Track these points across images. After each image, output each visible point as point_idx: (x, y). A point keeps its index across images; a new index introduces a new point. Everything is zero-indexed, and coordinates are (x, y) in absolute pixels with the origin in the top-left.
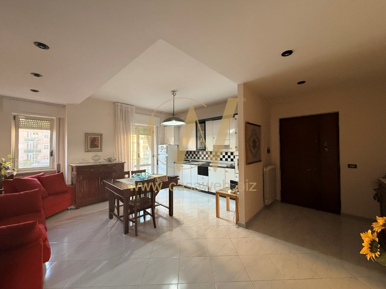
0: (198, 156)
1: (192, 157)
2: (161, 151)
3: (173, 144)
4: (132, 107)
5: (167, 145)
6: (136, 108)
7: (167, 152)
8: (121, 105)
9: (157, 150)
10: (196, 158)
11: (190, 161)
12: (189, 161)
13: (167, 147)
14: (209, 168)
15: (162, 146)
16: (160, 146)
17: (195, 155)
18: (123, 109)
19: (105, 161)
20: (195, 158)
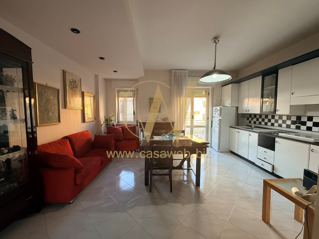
0: (265, 121)
1: (257, 122)
2: (215, 114)
3: (230, 106)
4: (185, 71)
5: (221, 107)
6: (188, 72)
7: (220, 115)
8: (175, 71)
9: (212, 113)
10: (263, 123)
11: (253, 126)
12: (251, 126)
13: (221, 109)
14: (277, 139)
15: (216, 107)
16: (214, 108)
17: (260, 120)
18: (177, 74)
19: (161, 120)
20: (260, 123)
